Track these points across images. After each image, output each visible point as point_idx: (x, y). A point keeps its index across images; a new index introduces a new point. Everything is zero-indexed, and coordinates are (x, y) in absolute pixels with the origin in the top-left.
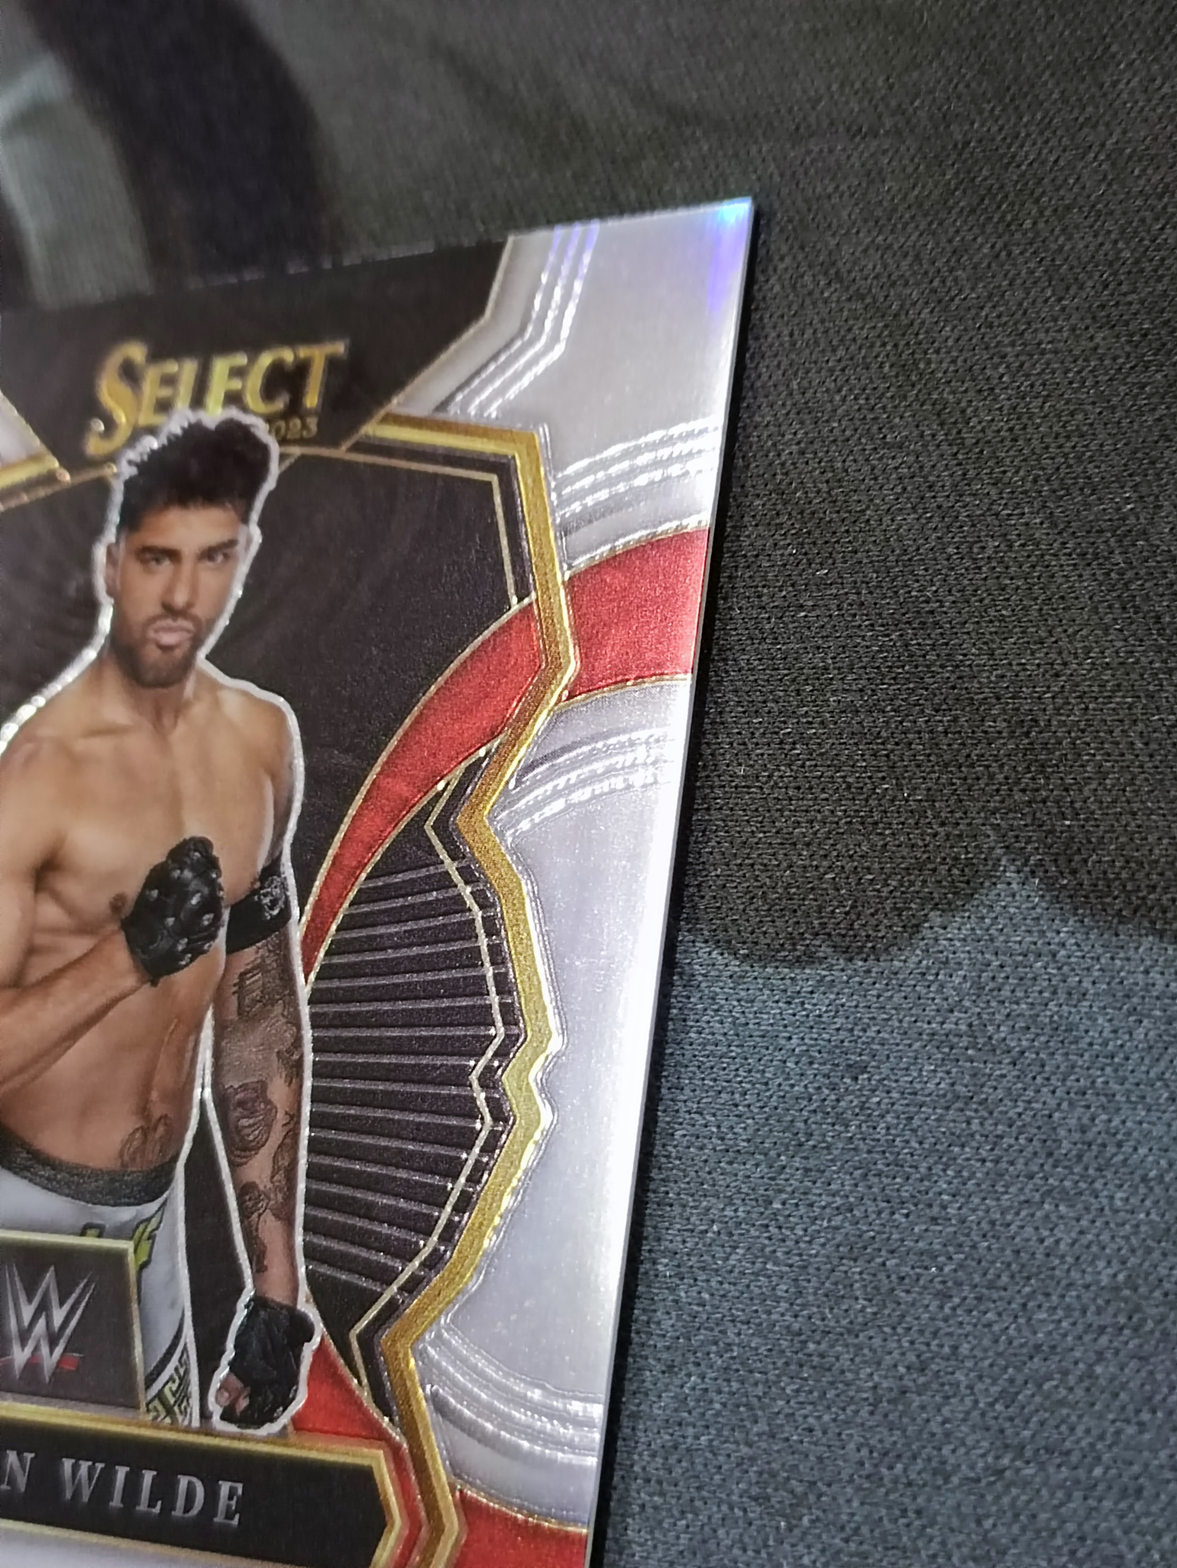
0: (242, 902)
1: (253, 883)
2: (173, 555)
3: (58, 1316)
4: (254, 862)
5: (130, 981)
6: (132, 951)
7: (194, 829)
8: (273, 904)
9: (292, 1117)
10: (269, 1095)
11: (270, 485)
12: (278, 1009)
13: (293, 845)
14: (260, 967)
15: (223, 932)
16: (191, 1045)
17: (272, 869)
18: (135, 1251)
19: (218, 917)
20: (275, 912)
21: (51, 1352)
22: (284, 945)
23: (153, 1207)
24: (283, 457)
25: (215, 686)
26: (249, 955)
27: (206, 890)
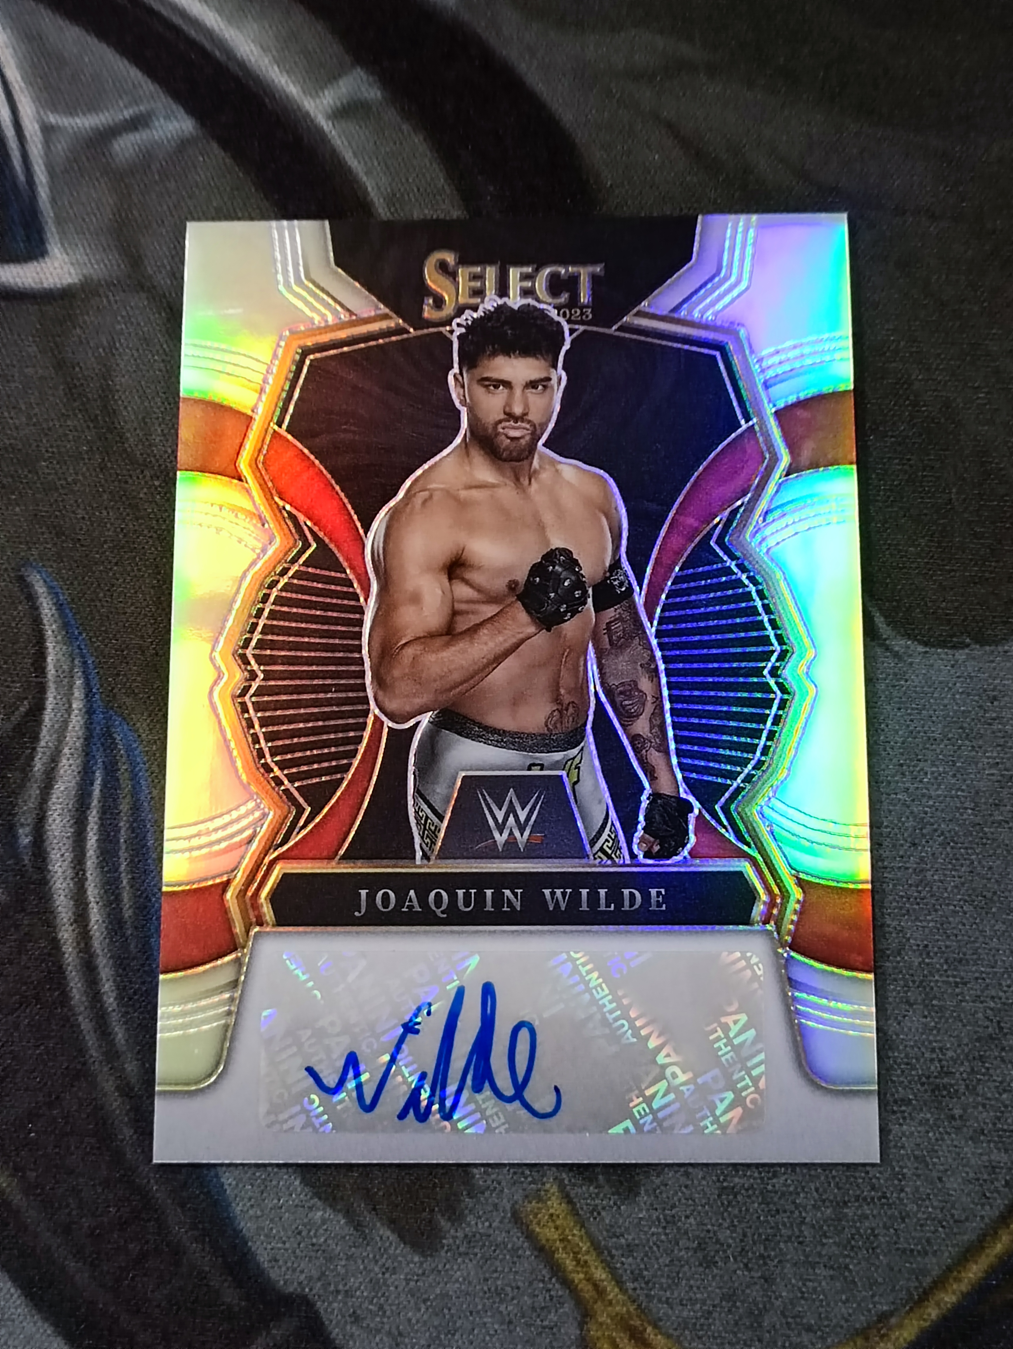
0: (599, 584)
1: (605, 573)
2: (507, 384)
3: (522, 816)
4: (604, 562)
5: (532, 629)
6: (528, 612)
7: (557, 543)
8: (621, 584)
9: (657, 698)
10: (639, 687)
11: (567, 346)
12: (637, 641)
13: (627, 553)
14: (620, 619)
15: (590, 601)
16: (582, 663)
17: (616, 565)
18: (568, 776)
19: (585, 592)
20: (623, 589)
21: (522, 835)
22: (633, 607)
23: (575, 751)
24: (572, 331)
25: (553, 462)
26: (611, 613)
27: (573, 578)
